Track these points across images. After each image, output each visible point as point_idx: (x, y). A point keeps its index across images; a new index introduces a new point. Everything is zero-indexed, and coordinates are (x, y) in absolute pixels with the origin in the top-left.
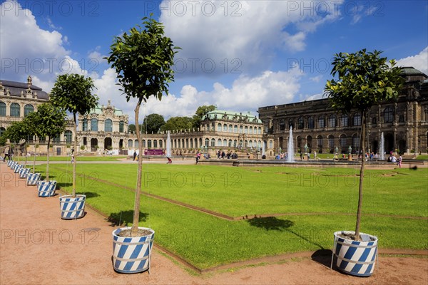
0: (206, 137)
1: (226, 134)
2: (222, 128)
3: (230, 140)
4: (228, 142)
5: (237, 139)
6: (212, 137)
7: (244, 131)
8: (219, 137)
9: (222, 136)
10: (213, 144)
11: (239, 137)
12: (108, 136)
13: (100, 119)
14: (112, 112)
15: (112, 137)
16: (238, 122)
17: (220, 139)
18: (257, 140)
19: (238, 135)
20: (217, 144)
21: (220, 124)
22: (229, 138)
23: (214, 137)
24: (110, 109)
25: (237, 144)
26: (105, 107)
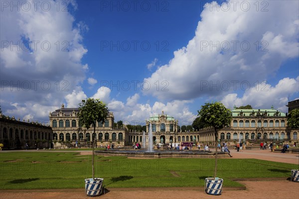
0: (221, 132)
1: (242, 129)
2: (238, 124)
3: (247, 133)
4: (244, 135)
5: (255, 132)
6: (227, 132)
7: (263, 125)
8: (234, 132)
9: (238, 130)
10: (229, 137)
11: (256, 130)
12: (163, 135)
13: (157, 124)
14: (165, 118)
15: (165, 135)
16: (256, 118)
17: (235, 134)
18: (280, 132)
19: (255, 129)
20: (233, 137)
21: (235, 121)
22: (246, 132)
23: (230, 132)
24: (163, 117)
25: (255, 137)
26: (160, 116)
